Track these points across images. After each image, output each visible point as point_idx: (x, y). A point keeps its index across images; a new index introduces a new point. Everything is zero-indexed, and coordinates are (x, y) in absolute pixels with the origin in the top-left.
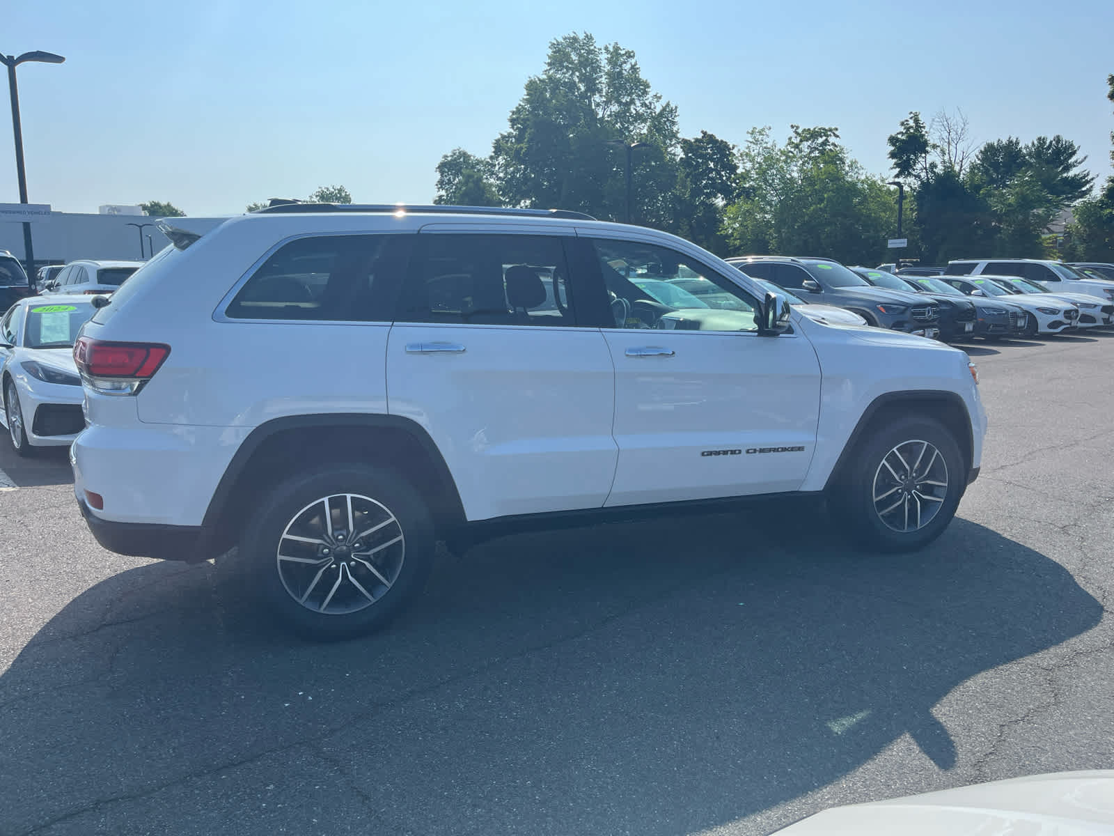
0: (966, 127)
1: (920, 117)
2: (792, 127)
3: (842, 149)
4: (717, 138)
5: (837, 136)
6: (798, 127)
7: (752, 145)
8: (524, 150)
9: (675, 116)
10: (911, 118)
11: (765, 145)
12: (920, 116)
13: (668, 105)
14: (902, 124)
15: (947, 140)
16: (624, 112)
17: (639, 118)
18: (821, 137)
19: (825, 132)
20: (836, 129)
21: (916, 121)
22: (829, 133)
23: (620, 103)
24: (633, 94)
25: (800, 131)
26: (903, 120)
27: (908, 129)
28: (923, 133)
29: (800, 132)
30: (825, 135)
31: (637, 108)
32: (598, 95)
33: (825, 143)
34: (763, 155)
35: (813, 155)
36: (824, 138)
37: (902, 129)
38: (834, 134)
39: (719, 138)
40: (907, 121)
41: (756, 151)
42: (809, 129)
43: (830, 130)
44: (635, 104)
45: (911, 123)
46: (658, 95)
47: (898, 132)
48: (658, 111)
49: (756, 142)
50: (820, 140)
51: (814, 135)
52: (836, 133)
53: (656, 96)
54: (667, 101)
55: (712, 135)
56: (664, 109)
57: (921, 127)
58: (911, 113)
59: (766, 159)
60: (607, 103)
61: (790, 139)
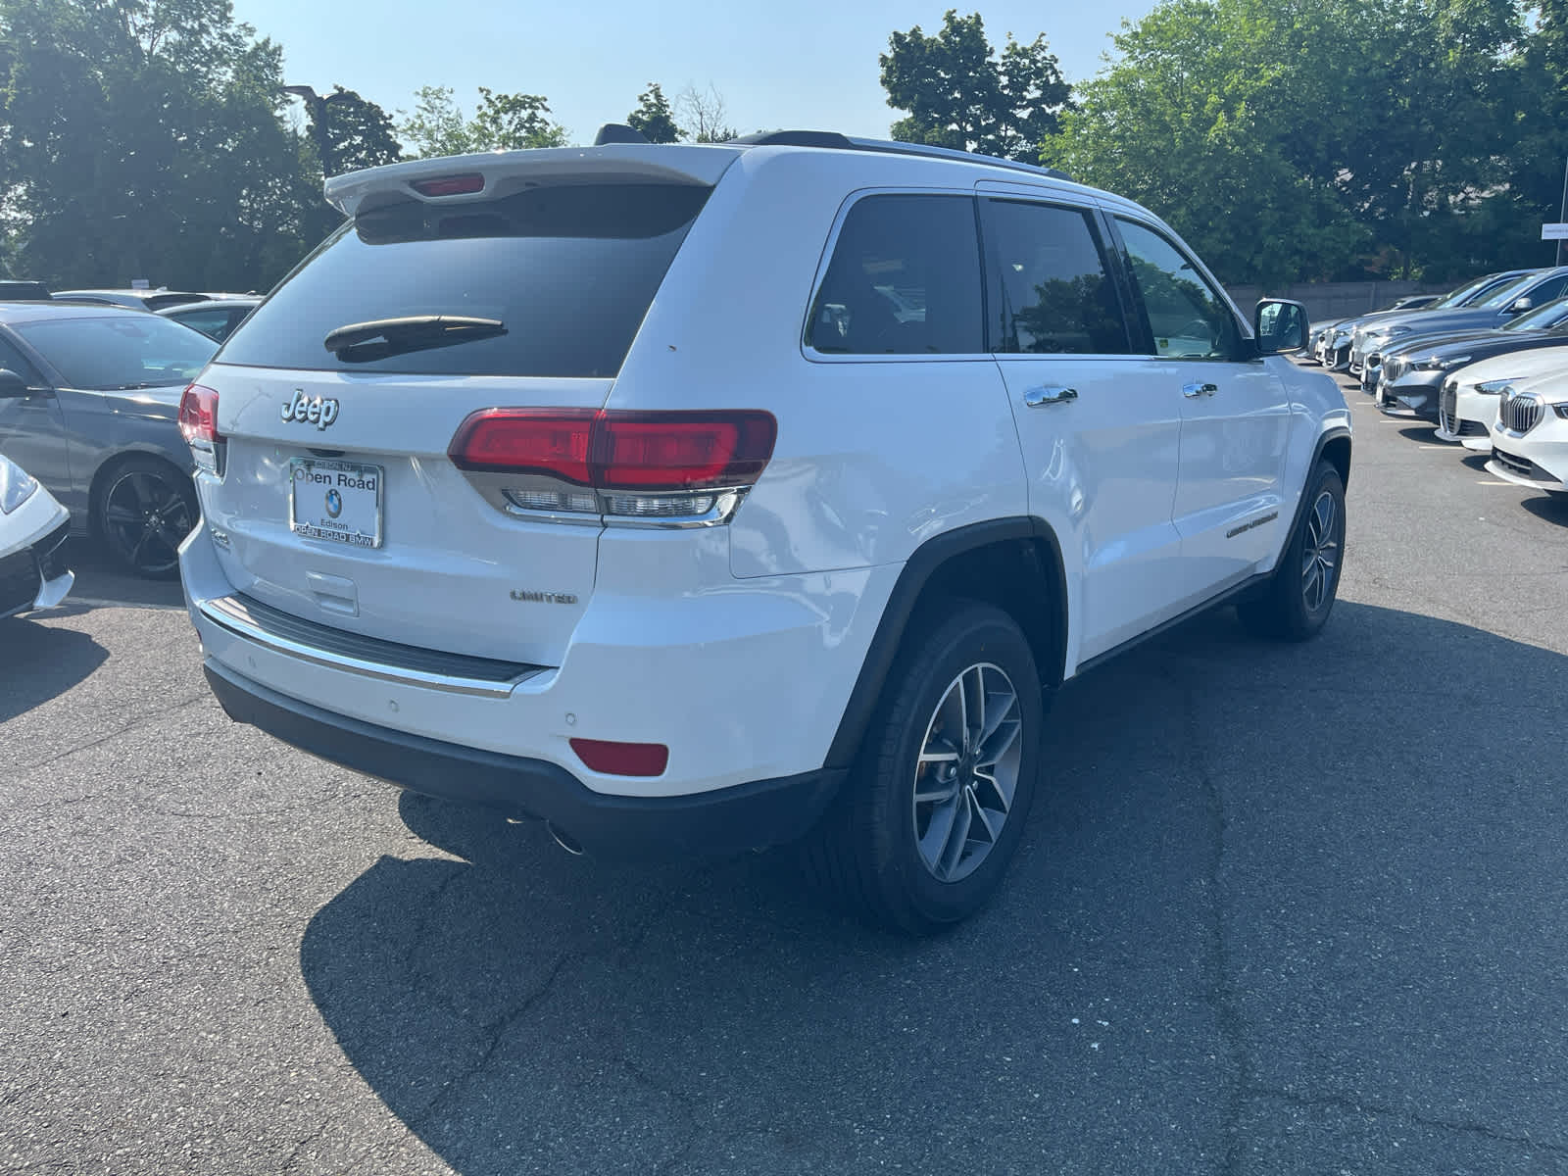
0: (722, 111)
1: (662, 92)
2: (481, 90)
3: (561, 129)
4: (362, 98)
5: (548, 110)
6: (489, 92)
7: (425, 114)
8: (10, 99)
9: (279, 61)
10: (651, 92)
11: (446, 116)
12: (661, 90)
13: (267, 43)
14: (641, 99)
15: (700, 126)
16: (192, 44)
17: (216, 56)
18: (525, 109)
19: (533, 102)
20: (545, 100)
21: (658, 96)
22: (537, 104)
23: (181, 30)
24: (203, 16)
25: (492, 97)
26: (642, 94)
27: (649, 106)
28: (668, 114)
29: (493, 99)
30: (531, 107)
31: (211, 39)
32: (139, 15)
33: (532, 118)
34: (445, 130)
35: (518, 135)
36: (529, 111)
37: (641, 106)
38: (542, 105)
39: (365, 98)
40: (647, 95)
41: (434, 124)
42: (506, 97)
43: (537, 100)
44: (209, 33)
45: (652, 99)
46: (248, 26)
47: (637, 109)
48: (248, 49)
49: (431, 109)
50: (525, 114)
51: (515, 105)
52: (546, 104)
53: (244, 25)
54: (266, 37)
55: (353, 93)
56: (258, 48)
57: (665, 106)
58: (650, 85)
59: (450, 136)
60: (158, 26)
61: (480, 108)
